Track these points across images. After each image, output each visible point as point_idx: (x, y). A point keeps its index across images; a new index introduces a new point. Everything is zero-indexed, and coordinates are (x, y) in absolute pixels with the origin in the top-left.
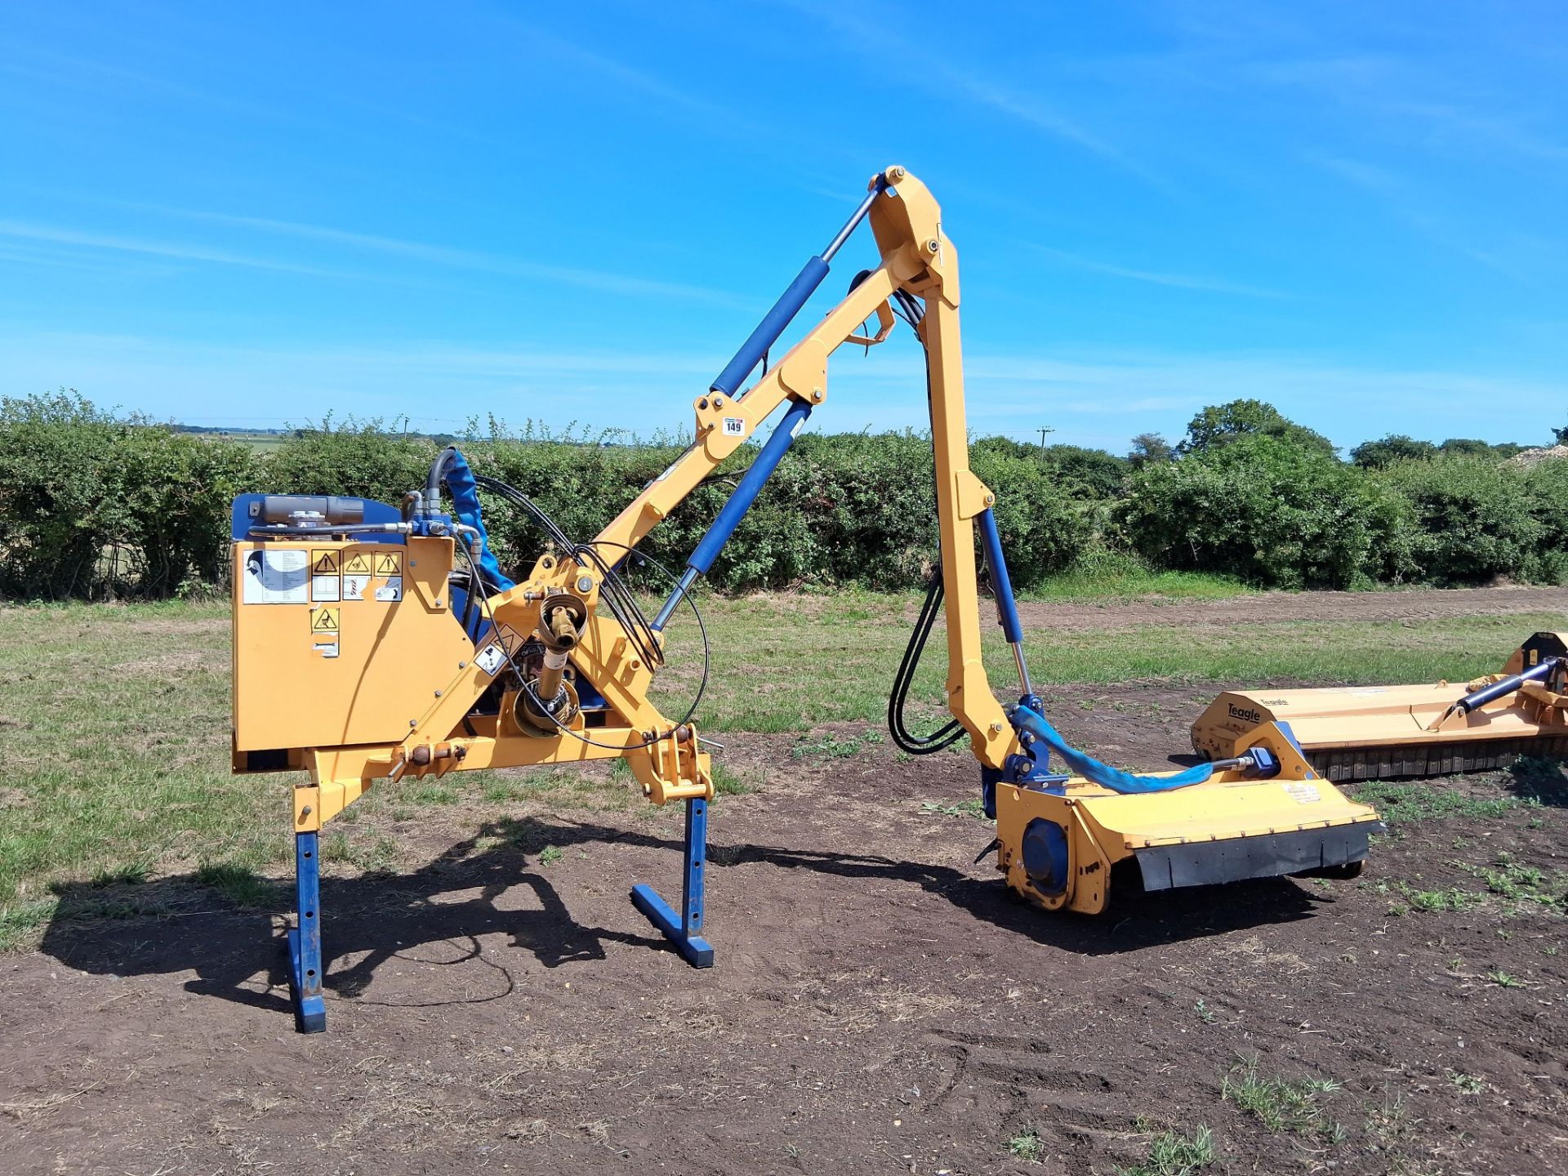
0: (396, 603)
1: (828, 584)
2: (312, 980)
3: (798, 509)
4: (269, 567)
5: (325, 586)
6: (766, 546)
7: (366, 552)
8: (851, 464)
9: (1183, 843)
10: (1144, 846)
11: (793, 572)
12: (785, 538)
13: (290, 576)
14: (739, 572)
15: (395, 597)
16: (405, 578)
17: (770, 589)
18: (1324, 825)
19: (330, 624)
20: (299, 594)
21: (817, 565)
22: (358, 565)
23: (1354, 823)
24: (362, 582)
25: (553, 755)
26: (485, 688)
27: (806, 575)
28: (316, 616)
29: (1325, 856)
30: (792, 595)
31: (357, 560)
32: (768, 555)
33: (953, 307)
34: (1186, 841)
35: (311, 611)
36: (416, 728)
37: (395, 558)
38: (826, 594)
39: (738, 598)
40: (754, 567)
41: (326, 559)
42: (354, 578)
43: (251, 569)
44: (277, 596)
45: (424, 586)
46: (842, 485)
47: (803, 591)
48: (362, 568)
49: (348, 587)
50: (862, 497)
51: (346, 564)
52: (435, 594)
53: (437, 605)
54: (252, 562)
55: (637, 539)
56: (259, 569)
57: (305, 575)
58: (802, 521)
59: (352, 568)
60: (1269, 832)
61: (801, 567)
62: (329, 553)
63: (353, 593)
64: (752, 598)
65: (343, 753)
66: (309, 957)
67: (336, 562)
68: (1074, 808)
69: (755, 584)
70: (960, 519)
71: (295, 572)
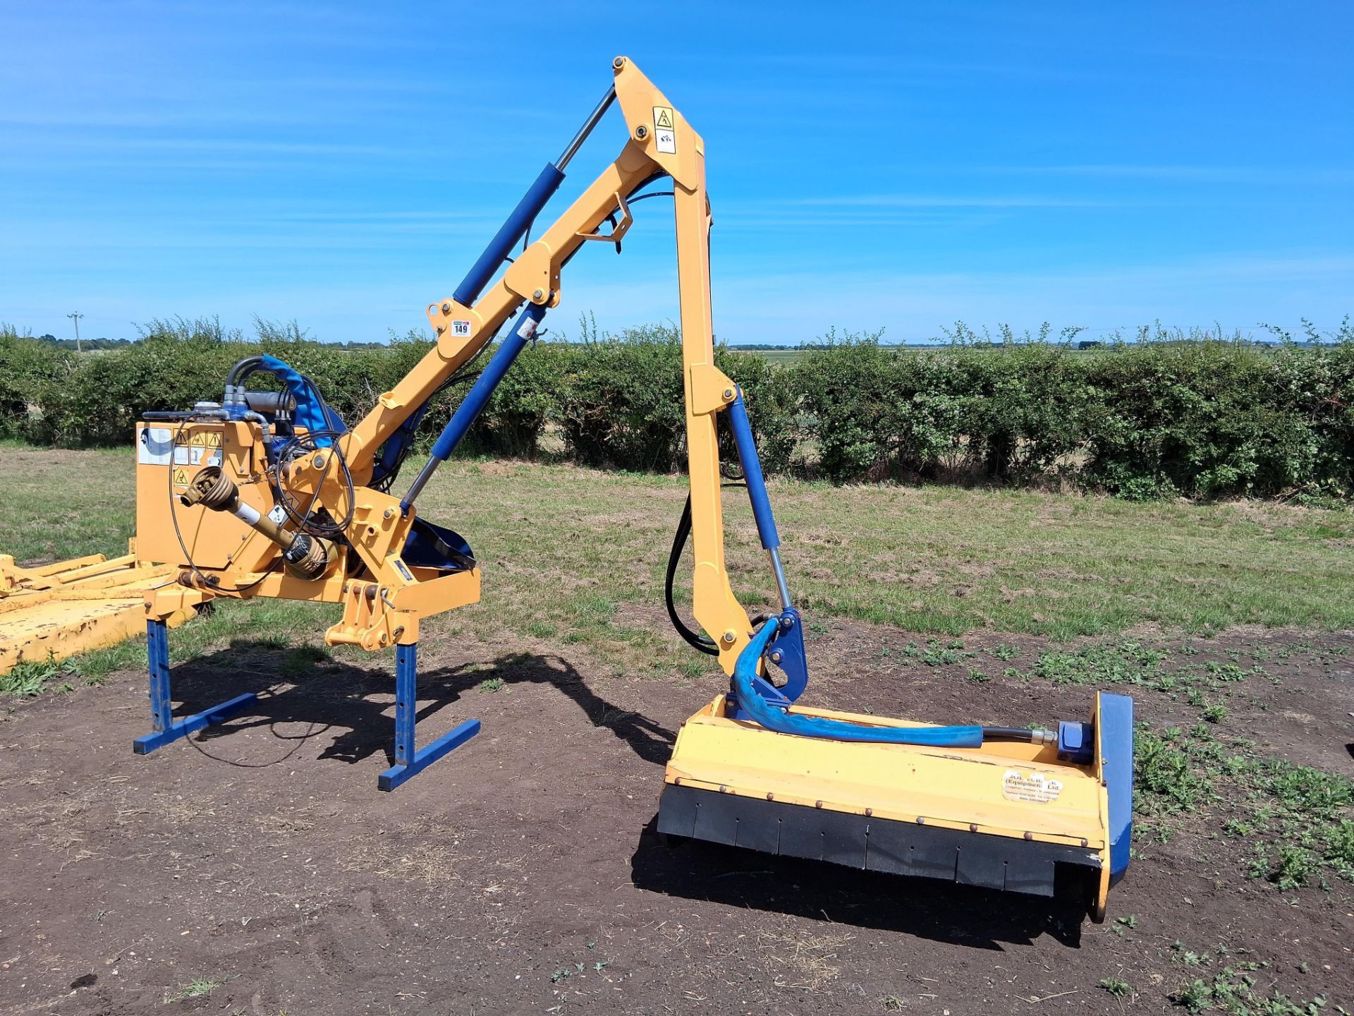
1: (1335, 495)
2: (157, 721)
3: (1297, 410)
4: (152, 439)
5: (181, 453)
6: (1248, 450)
7: (202, 431)
9: (722, 793)
10: (674, 782)
11: (1287, 479)
12: (1275, 441)
13: (163, 446)
14: (1209, 476)
15: (219, 464)
16: (224, 451)
17: (1256, 496)
18: (967, 828)
19: (184, 480)
20: (167, 458)
21: (1323, 470)
22: (198, 440)
23: (1027, 840)
24: (201, 452)
27: (1305, 484)
28: (176, 474)
30: (1278, 506)
31: (197, 437)
32: (1251, 459)
33: (691, 192)
34: (728, 791)
35: (174, 471)
36: (232, 561)
37: (219, 436)
38: (1330, 508)
39: (1209, 504)
40: (1228, 473)
41: (181, 435)
42: (196, 449)
43: (143, 441)
44: (155, 459)
45: (233, 456)
47: (1298, 502)
48: (200, 442)
49: (193, 456)
51: (192, 439)
52: (240, 464)
53: (241, 472)
54: (143, 436)
56: (147, 441)
57: (169, 446)
58: (1301, 424)
59: (195, 442)
60: (862, 812)
61: (1296, 475)
62: (182, 431)
63: (196, 460)
64: (1224, 506)
66: (155, 704)
67: (186, 437)
69: (1236, 489)
71: (165, 444)
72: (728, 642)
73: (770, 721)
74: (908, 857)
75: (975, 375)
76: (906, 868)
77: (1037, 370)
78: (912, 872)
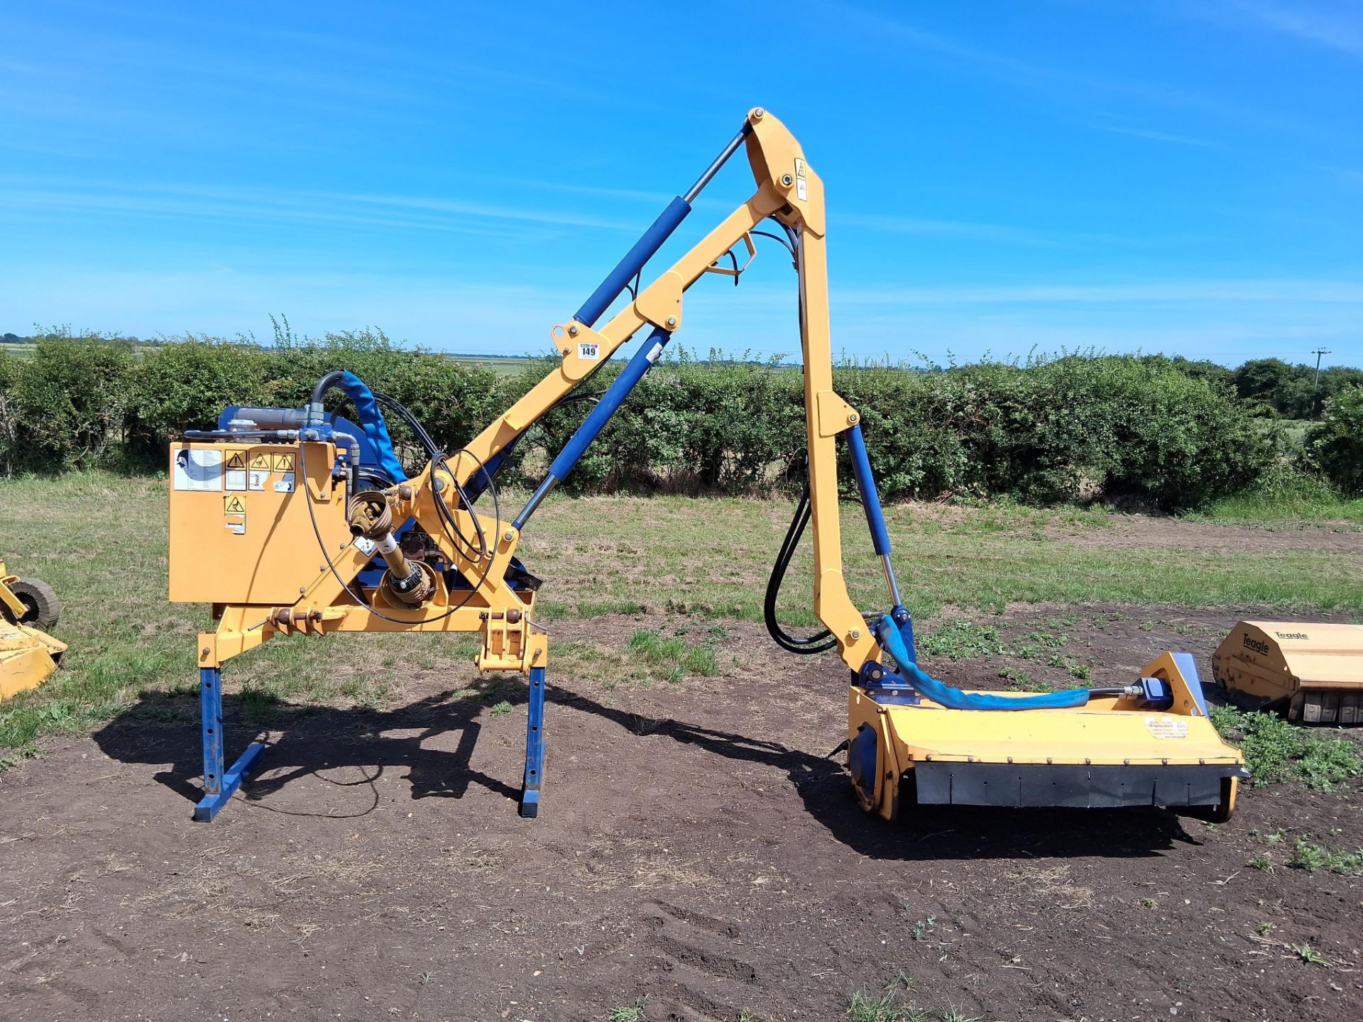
0: (289, 495)
1: (979, 496)
2: (213, 782)
3: (951, 426)
4: (193, 463)
5: (235, 478)
6: (917, 460)
7: (266, 453)
8: (1009, 386)
9: (970, 762)
10: (925, 759)
11: (944, 484)
12: (936, 453)
13: (209, 470)
14: (889, 482)
15: (289, 489)
16: (297, 474)
17: (921, 498)
18: (1160, 763)
19: (239, 508)
20: (215, 484)
21: (969, 477)
22: (260, 463)
23: (1202, 765)
24: (264, 476)
25: (420, 625)
26: (362, 566)
27: (957, 487)
28: (228, 501)
29: (1156, 795)
30: (941, 506)
31: (260, 459)
32: (918, 468)
33: (819, 237)
34: (975, 760)
35: (225, 497)
36: (305, 595)
37: (289, 458)
38: (976, 506)
39: (889, 506)
40: (903, 479)
41: (236, 457)
42: (257, 473)
43: (180, 464)
44: (198, 485)
45: (311, 482)
46: (998, 405)
47: (953, 502)
48: (263, 465)
49: (253, 480)
50: (1017, 416)
51: (251, 462)
52: (321, 488)
53: (322, 497)
54: (180, 458)
55: (497, 448)
56: (185, 463)
57: (219, 470)
58: (954, 438)
59: (256, 465)
60: (1083, 762)
61: (951, 480)
62: (239, 453)
63: (257, 485)
64: (900, 507)
65: (249, 610)
66: (210, 764)
67: (243, 459)
68: (883, 717)
69: (907, 493)
70: (821, 436)
71: (213, 467)
72: (852, 639)
73: (953, 701)
74: (1120, 792)
75: (695, 393)
76: (1118, 801)
77: (751, 389)
78: (1123, 804)
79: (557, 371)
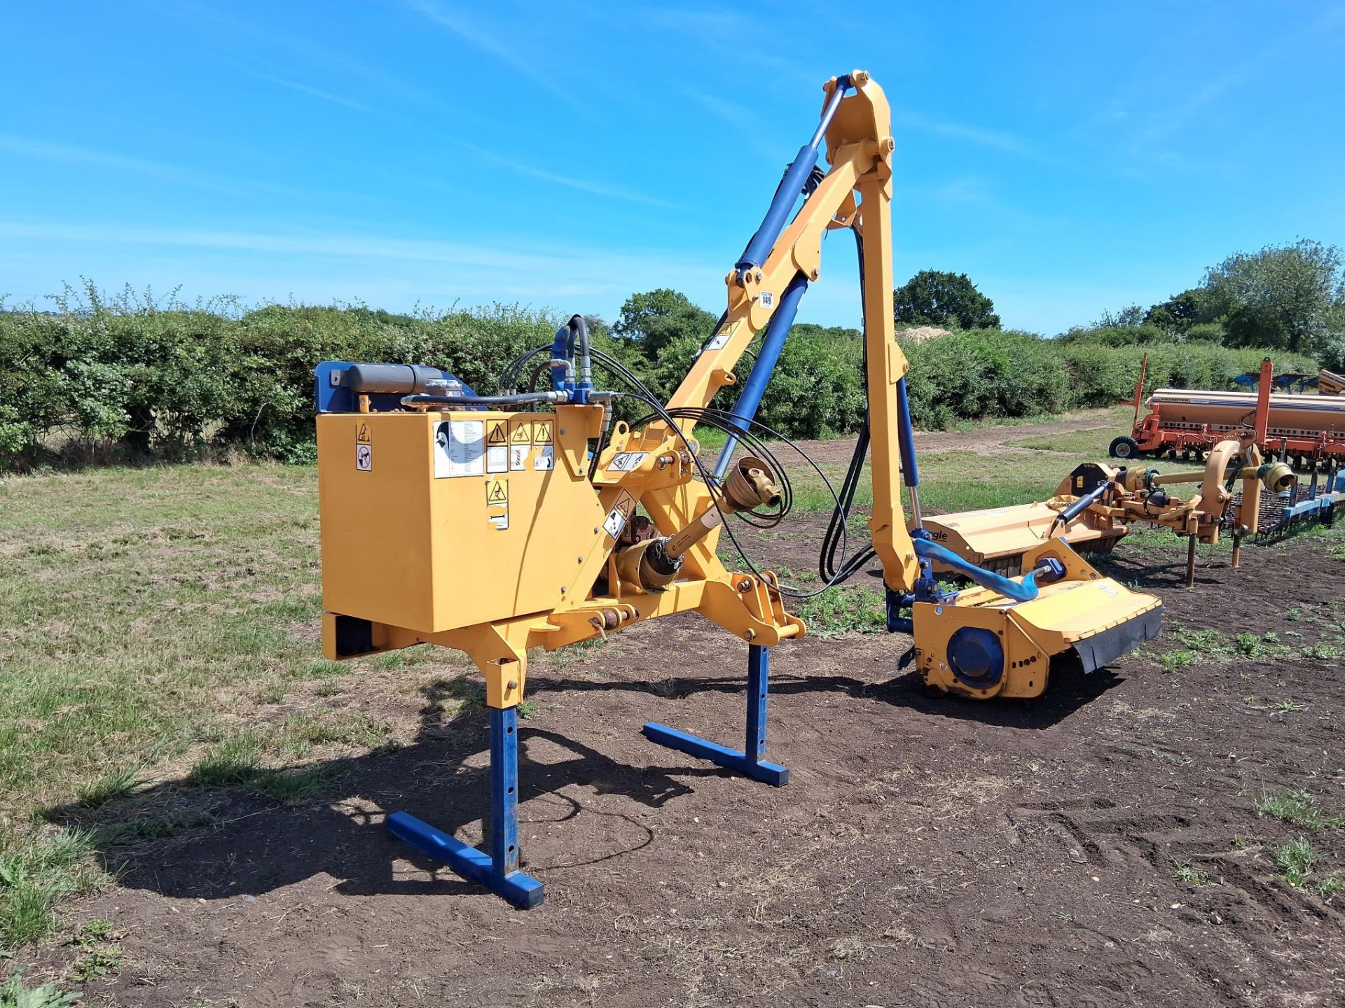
0: (549, 472)
2: (512, 855)
4: (454, 439)
5: (497, 455)
7: (527, 423)
10: (1078, 639)
13: (470, 448)
15: (548, 466)
16: (556, 446)
19: (501, 496)
20: (476, 466)
22: (521, 435)
24: (525, 450)
25: (656, 611)
26: (610, 550)
28: (491, 487)
31: (521, 430)
33: (888, 200)
34: (1096, 632)
35: (487, 483)
36: (565, 594)
37: (547, 426)
41: (498, 428)
42: (518, 448)
43: (440, 442)
44: (460, 469)
45: (570, 453)
48: (524, 438)
49: (514, 458)
51: (513, 434)
52: (579, 461)
53: (580, 472)
54: (440, 434)
55: (707, 404)
56: (446, 442)
57: (481, 447)
59: (517, 438)
62: (500, 423)
63: (518, 463)
65: (513, 625)
66: (510, 833)
67: (505, 432)
68: (1008, 615)
70: (890, 383)
71: (474, 444)
72: (907, 561)
79: (744, 320)
